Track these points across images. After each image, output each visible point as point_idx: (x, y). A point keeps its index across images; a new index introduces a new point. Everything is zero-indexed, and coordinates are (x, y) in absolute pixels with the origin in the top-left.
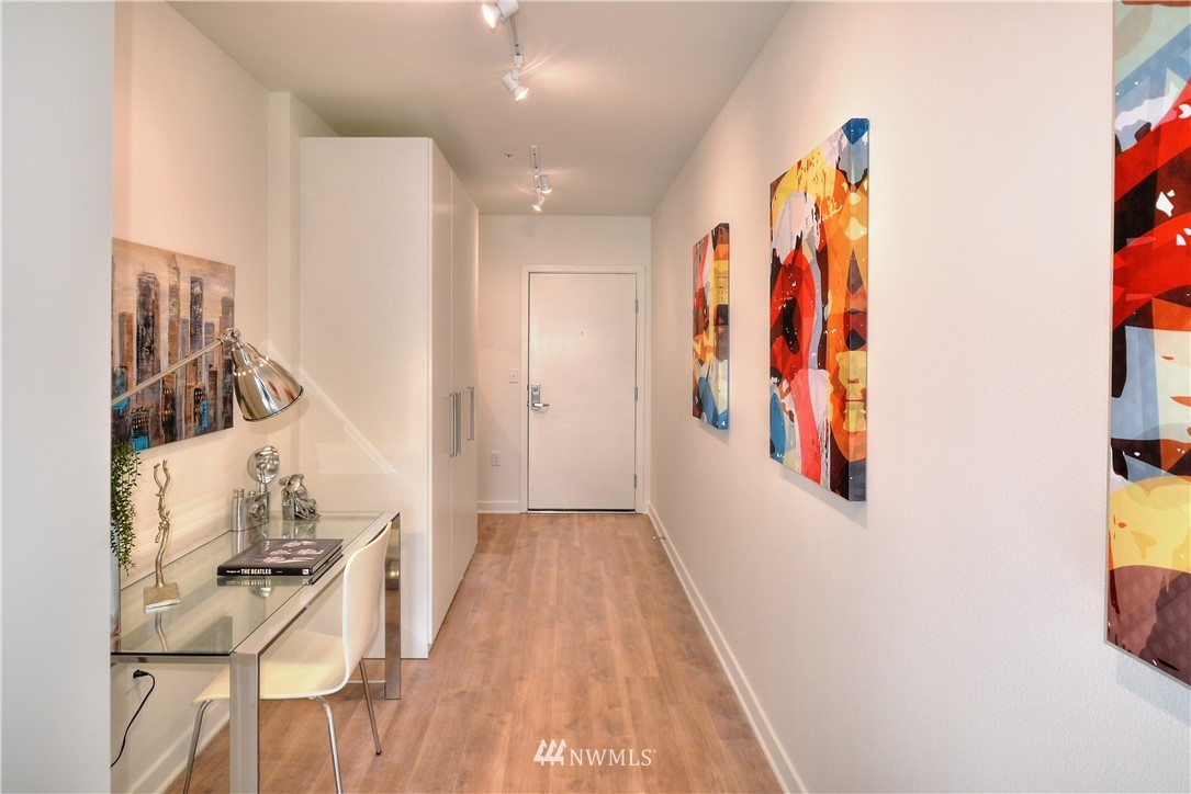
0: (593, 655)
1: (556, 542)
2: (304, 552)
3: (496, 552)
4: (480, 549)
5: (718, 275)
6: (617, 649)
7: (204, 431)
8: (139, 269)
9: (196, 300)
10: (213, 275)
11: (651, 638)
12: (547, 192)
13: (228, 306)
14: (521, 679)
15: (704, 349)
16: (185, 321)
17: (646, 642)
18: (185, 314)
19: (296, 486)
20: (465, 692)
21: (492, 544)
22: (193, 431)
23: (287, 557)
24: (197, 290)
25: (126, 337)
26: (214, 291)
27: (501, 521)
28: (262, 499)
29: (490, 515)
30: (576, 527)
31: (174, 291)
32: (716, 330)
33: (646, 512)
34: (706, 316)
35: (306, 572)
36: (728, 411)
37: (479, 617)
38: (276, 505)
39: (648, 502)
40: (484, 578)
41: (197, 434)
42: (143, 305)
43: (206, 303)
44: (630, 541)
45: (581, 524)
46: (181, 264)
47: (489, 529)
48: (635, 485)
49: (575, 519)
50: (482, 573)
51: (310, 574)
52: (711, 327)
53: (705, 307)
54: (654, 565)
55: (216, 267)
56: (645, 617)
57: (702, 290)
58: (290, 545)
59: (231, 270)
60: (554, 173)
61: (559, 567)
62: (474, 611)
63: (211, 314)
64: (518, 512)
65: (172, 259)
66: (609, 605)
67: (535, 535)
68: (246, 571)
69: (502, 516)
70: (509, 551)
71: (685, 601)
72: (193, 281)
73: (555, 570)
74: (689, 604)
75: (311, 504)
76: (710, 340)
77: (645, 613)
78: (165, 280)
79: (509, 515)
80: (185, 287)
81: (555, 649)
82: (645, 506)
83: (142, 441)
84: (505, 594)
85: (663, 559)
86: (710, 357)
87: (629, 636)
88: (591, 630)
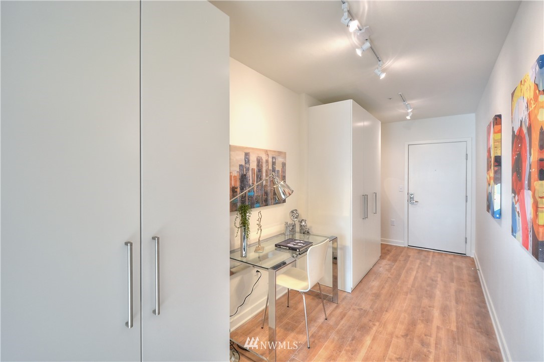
0: (423, 312)
1: (418, 261)
2: (299, 244)
3: (389, 260)
4: (382, 257)
5: (495, 141)
6: (436, 313)
7: (276, 204)
8: (257, 156)
9: (274, 163)
10: (279, 156)
11: (457, 313)
12: (410, 110)
13: (284, 165)
14: (387, 311)
15: (490, 178)
16: (270, 170)
17: (453, 315)
18: (270, 168)
19: (303, 223)
20: (362, 309)
21: (388, 257)
22: (273, 203)
23: (294, 245)
24: (274, 160)
25: (253, 175)
26: (279, 160)
27: (395, 248)
28: (294, 226)
29: (391, 245)
30: (431, 257)
31: (267, 161)
32: (494, 168)
33: (472, 256)
34: (491, 162)
35: (298, 250)
36: (501, 209)
37: (375, 284)
38: (298, 229)
39: (474, 251)
40: (381, 269)
41: (274, 204)
42: (258, 166)
43: (276, 164)
44: (459, 268)
45: (433, 256)
46: (269, 153)
47: (388, 251)
48: (466, 242)
49: (431, 254)
50: (380, 267)
51: (299, 251)
52: (492, 167)
53: (491, 157)
54: (470, 282)
55: (280, 153)
56: (457, 303)
57: (490, 148)
58: (297, 241)
59: (285, 153)
60: (414, 102)
61: (417, 272)
62: (373, 281)
63: (278, 167)
64: (403, 246)
65: (266, 152)
66: (438, 293)
67: (409, 257)
68: (282, 247)
69: (396, 247)
70: (395, 261)
71: (484, 302)
72: (273, 158)
73: (414, 273)
74: (486, 304)
75: (307, 229)
76: (492, 174)
77: (457, 302)
78: (264, 158)
79: (399, 247)
80: (270, 160)
81: (405, 304)
82: (472, 253)
83: (258, 205)
84: (389, 277)
85: (476, 279)
86: (492, 182)
87: (444, 310)
88: (425, 301)
